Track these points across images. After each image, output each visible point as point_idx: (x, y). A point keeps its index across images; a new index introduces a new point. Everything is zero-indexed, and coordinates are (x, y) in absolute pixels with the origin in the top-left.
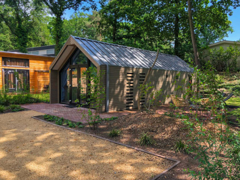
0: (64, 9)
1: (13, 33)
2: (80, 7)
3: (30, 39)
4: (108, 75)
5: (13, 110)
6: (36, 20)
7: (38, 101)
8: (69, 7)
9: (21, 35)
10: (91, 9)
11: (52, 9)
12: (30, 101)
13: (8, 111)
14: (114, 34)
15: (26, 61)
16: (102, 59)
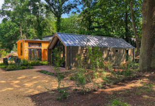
0: (61, 14)
1: (35, 29)
2: (70, 12)
3: (45, 31)
4: (71, 51)
5: (29, 68)
6: (48, 20)
7: (42, 65)
8: (64, 13)
9: (39, 30)
10: (77, 13)
11: (55, 14)
12: (38, 65)
13: (27, 68)
14: (89, 26)
15: (40, 44)
16: (69, 43)
